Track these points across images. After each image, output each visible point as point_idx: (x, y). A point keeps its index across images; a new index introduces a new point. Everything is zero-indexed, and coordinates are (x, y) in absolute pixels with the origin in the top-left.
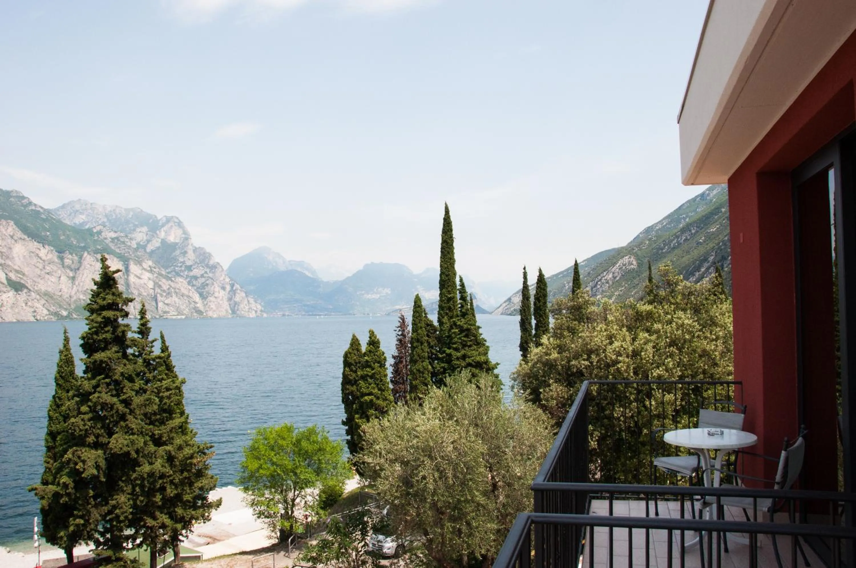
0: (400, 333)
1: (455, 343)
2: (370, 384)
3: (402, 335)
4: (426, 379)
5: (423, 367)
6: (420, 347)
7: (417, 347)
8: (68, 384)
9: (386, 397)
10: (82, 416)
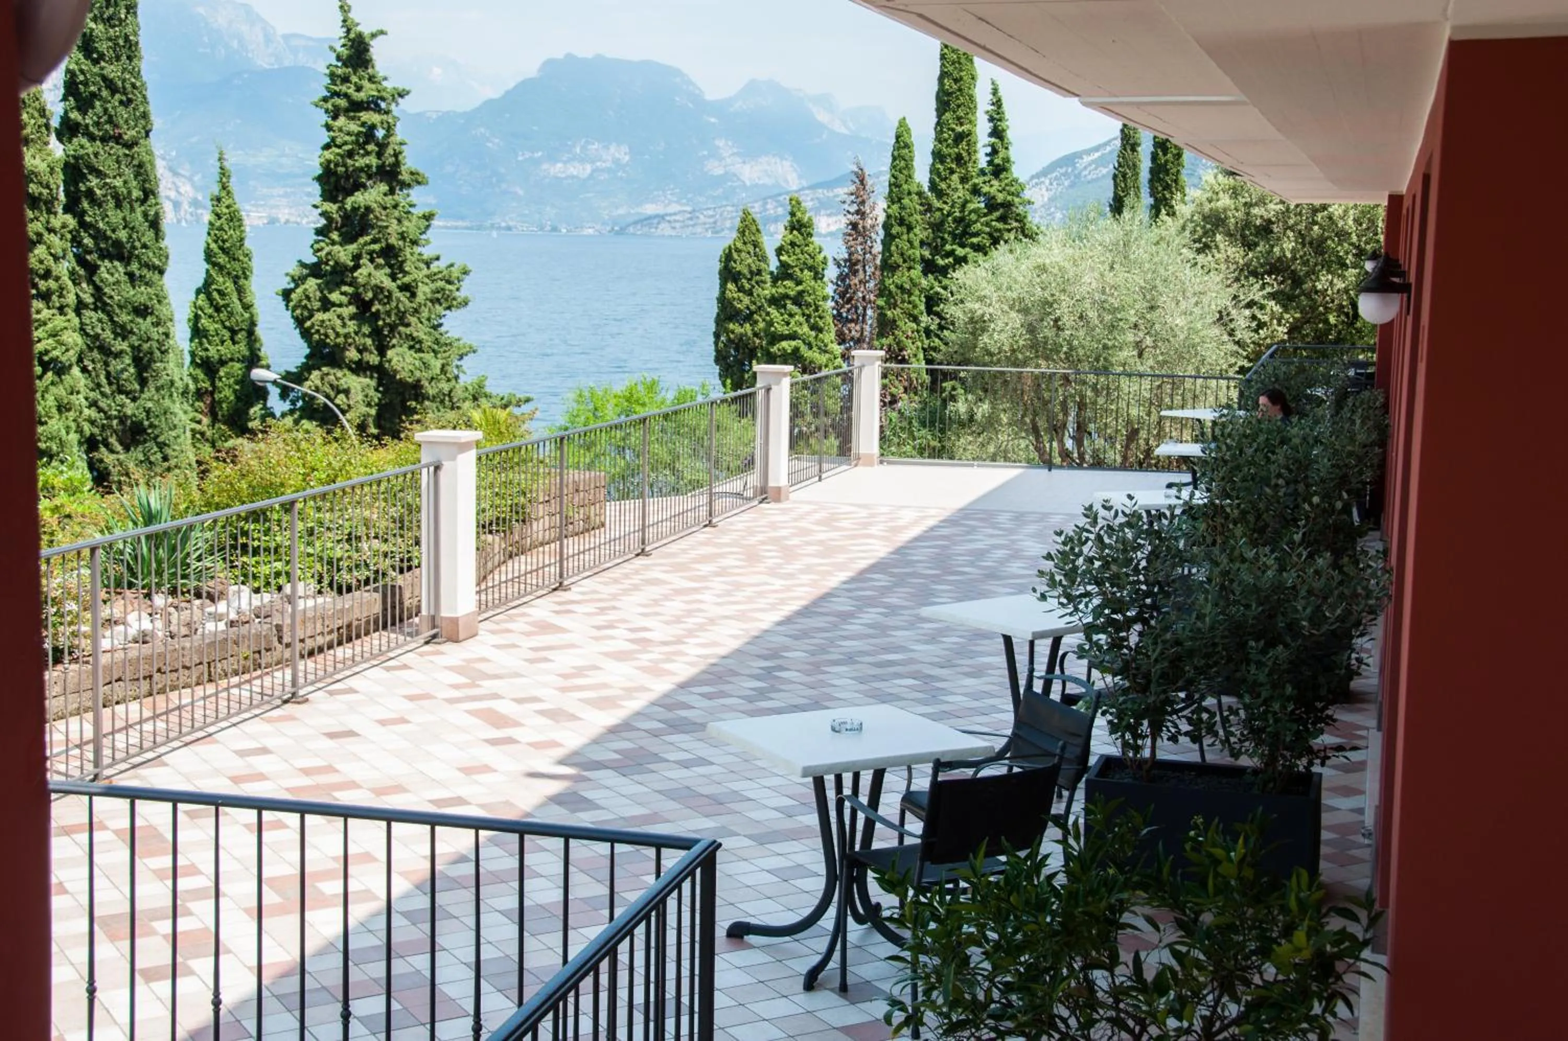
0: (854, 208)
1: (976, 234)
2: (791, 315)
3: (858, 212)
4: (915, 307)
5: (911, 280)
6: (905, 237)
7: (898, 236)
8: (236, 265)
9: (826, 346)
10: (339, 310)
